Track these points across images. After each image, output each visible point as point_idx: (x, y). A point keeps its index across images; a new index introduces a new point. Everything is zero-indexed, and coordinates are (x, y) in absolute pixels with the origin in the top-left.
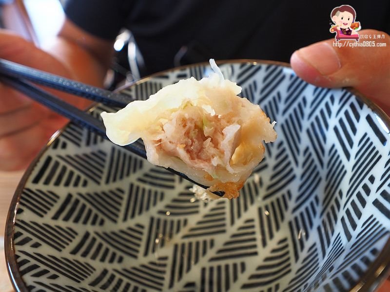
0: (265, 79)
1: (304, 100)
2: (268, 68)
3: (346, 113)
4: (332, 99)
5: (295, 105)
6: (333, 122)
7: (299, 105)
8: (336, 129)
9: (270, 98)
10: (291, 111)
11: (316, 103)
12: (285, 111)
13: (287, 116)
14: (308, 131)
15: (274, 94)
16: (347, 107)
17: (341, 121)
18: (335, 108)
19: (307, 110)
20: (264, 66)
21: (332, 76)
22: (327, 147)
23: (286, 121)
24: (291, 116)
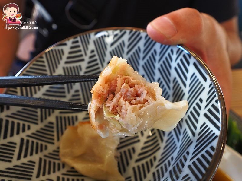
0: (130, 39)
1: (155, 51)
2: (130, 32)
3: (181, 60)
4: (172, 51)
5: (150, 54)
6: (174, 64)
7: (152, 54)
8: (176, 69)
9: (134, 50)
10: (147, 57)
11: (162, 53)
12: (144, 58)
13: (145, 60)
14: (159, 69)
15: (136, 48)
16: (181, 57)
17: (178, 65)
18: (174, 57)
19: (157, 57)
20: (128, 31)
21: (173, 38)
22: (172, 79)
23: (145, 64)
24: (148, 61)
